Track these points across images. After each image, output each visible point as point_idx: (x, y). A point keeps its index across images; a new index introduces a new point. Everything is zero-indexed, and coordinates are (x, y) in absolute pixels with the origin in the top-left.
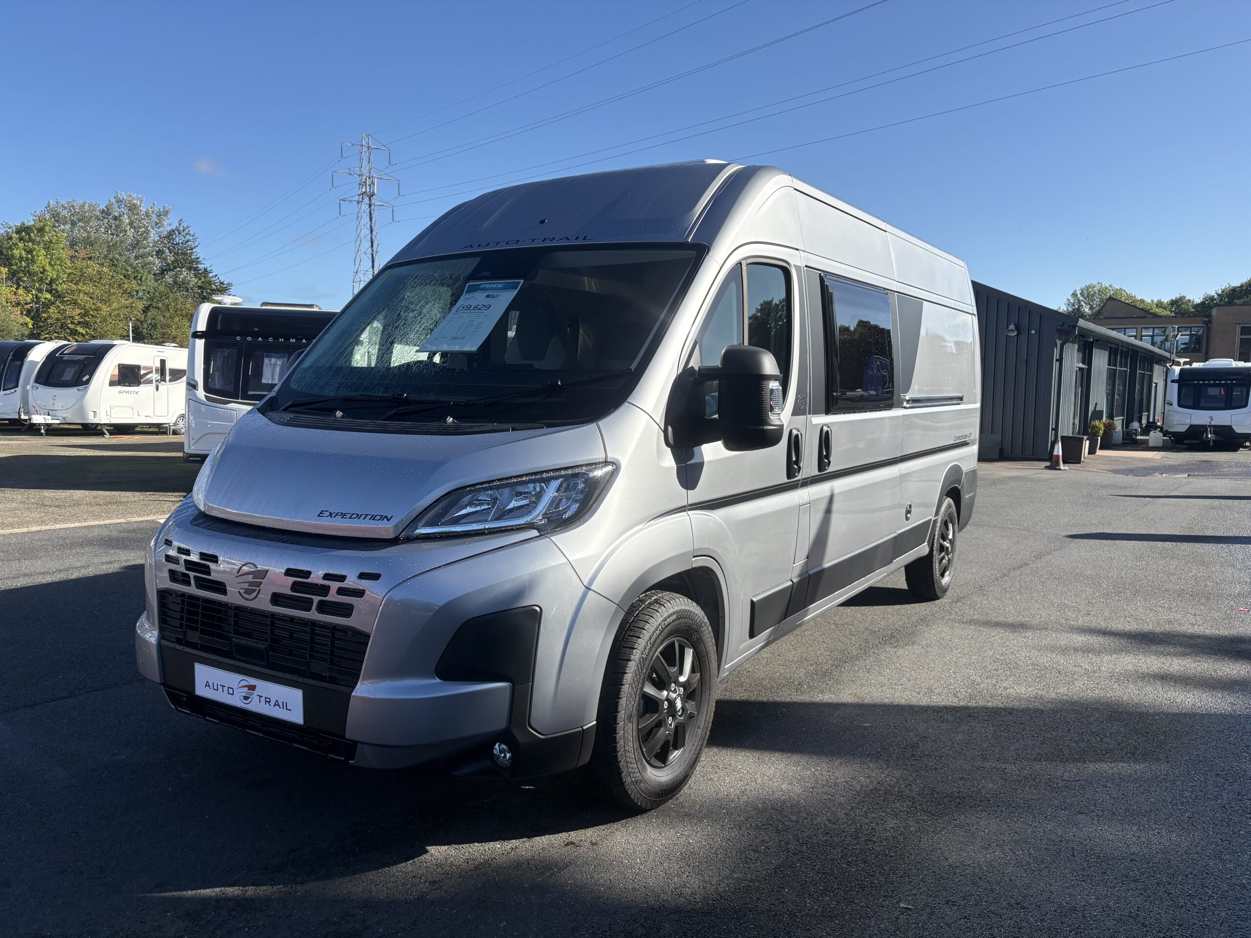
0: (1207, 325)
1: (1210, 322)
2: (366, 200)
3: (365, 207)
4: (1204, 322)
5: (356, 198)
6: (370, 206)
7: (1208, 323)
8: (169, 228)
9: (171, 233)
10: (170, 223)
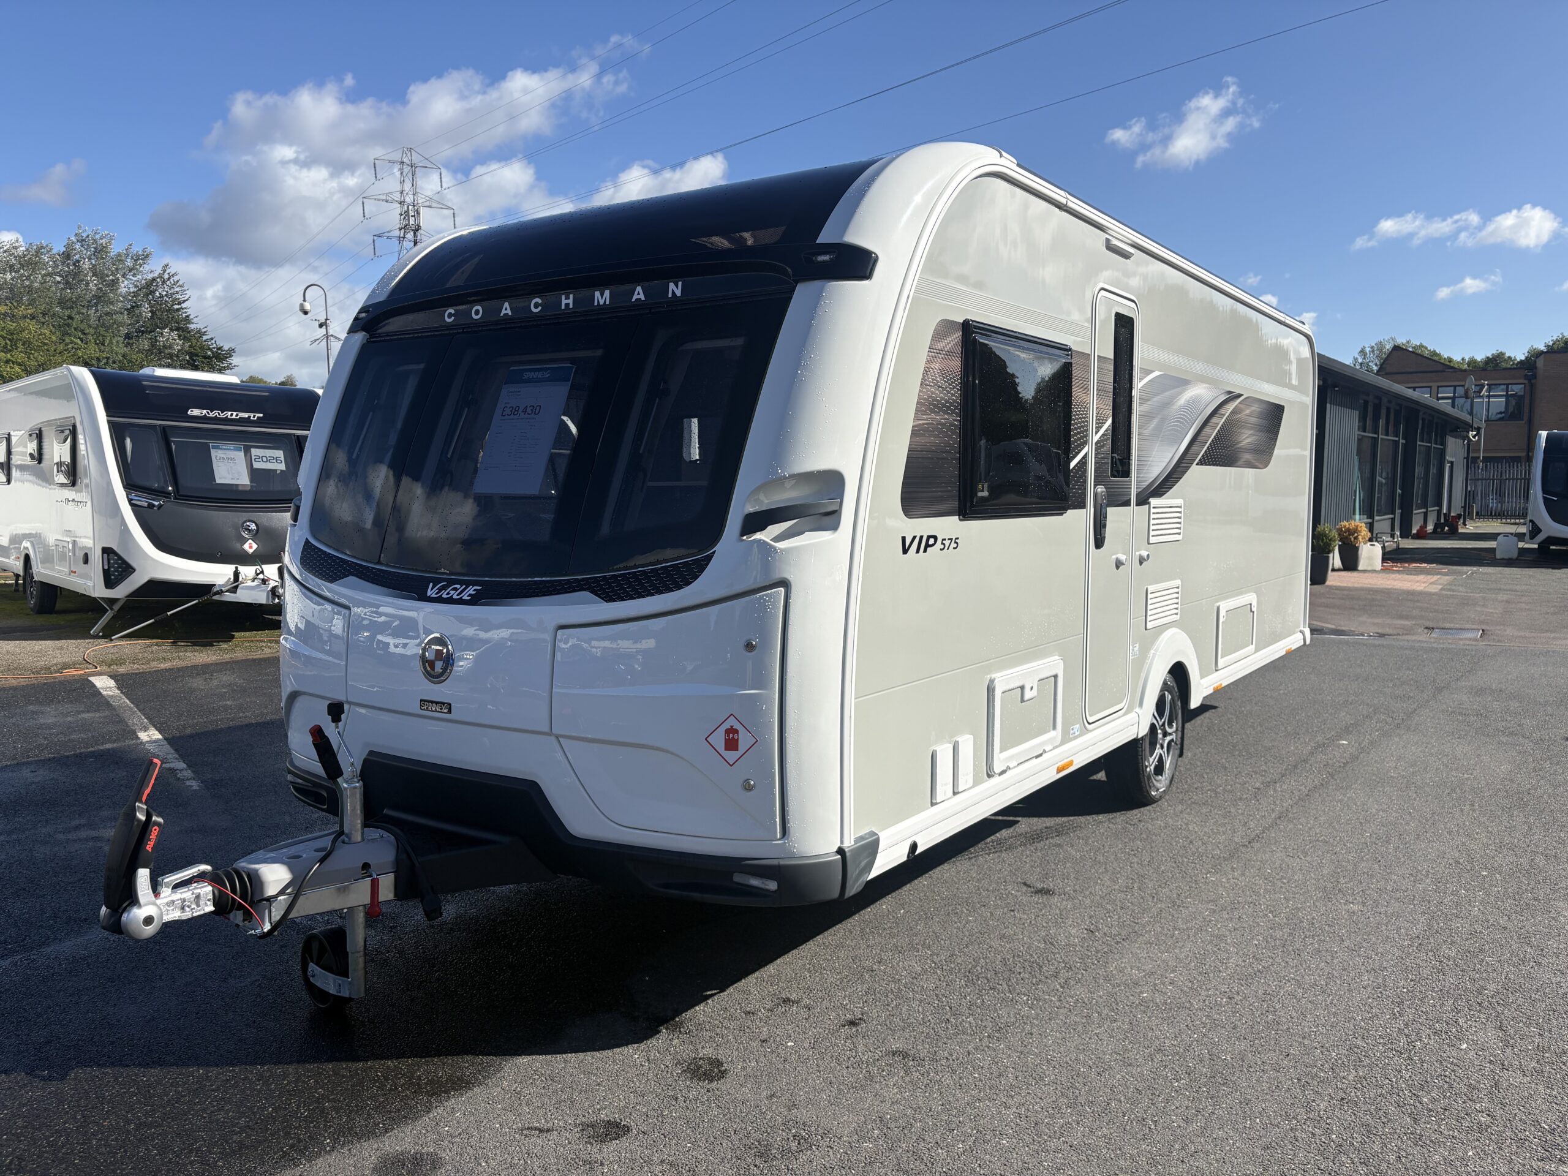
0: (1530, 380)
1: (1534, 376)
2: (410, 235)
3: (408, 244)
4: (1526, 377)
5: (397, 233)
7: (1533, 379)
8: (150, 276)
9: (152, 282)
10: (151, 269)
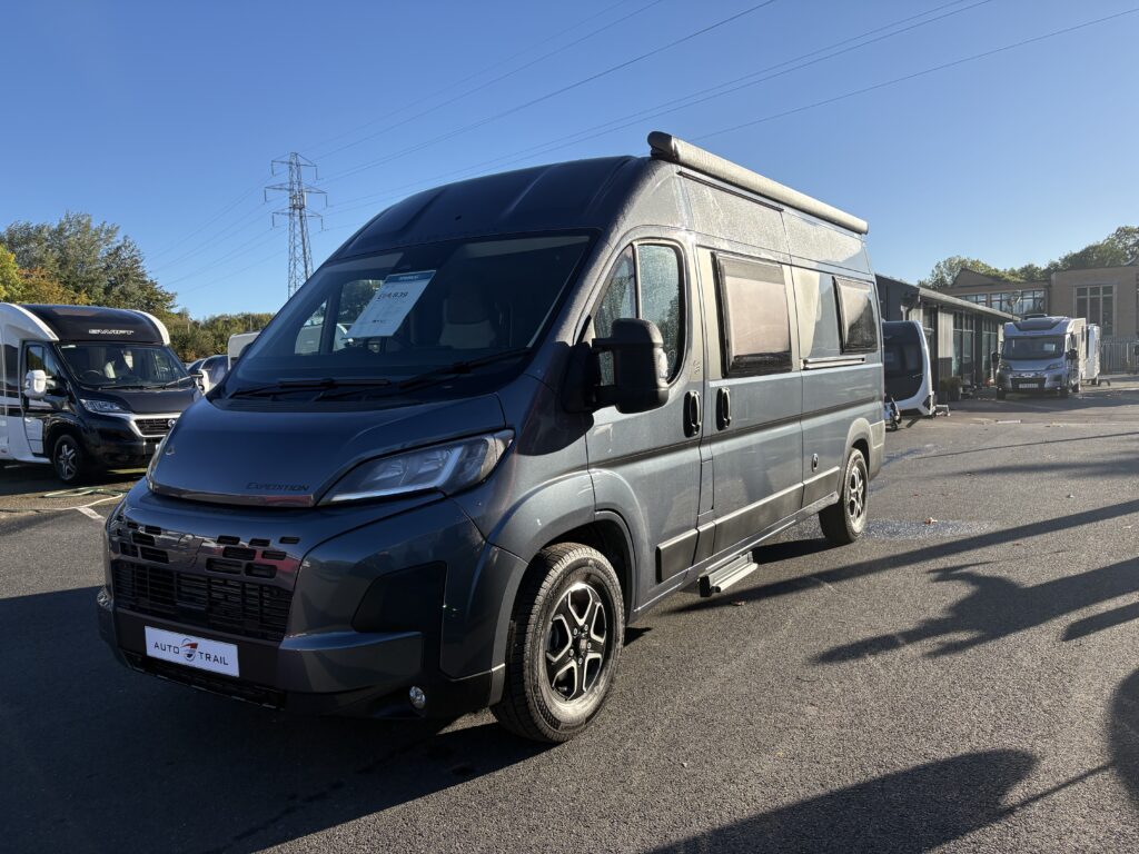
1: (1050, 286)
2: (297, 212)
3: (297, 219)
4: (1045, 287)
5: (288, 211)
6: (301, 217)
7: (1048, 288)
8: (115, 246)
9: (119, 248)
10: (117, 240)
